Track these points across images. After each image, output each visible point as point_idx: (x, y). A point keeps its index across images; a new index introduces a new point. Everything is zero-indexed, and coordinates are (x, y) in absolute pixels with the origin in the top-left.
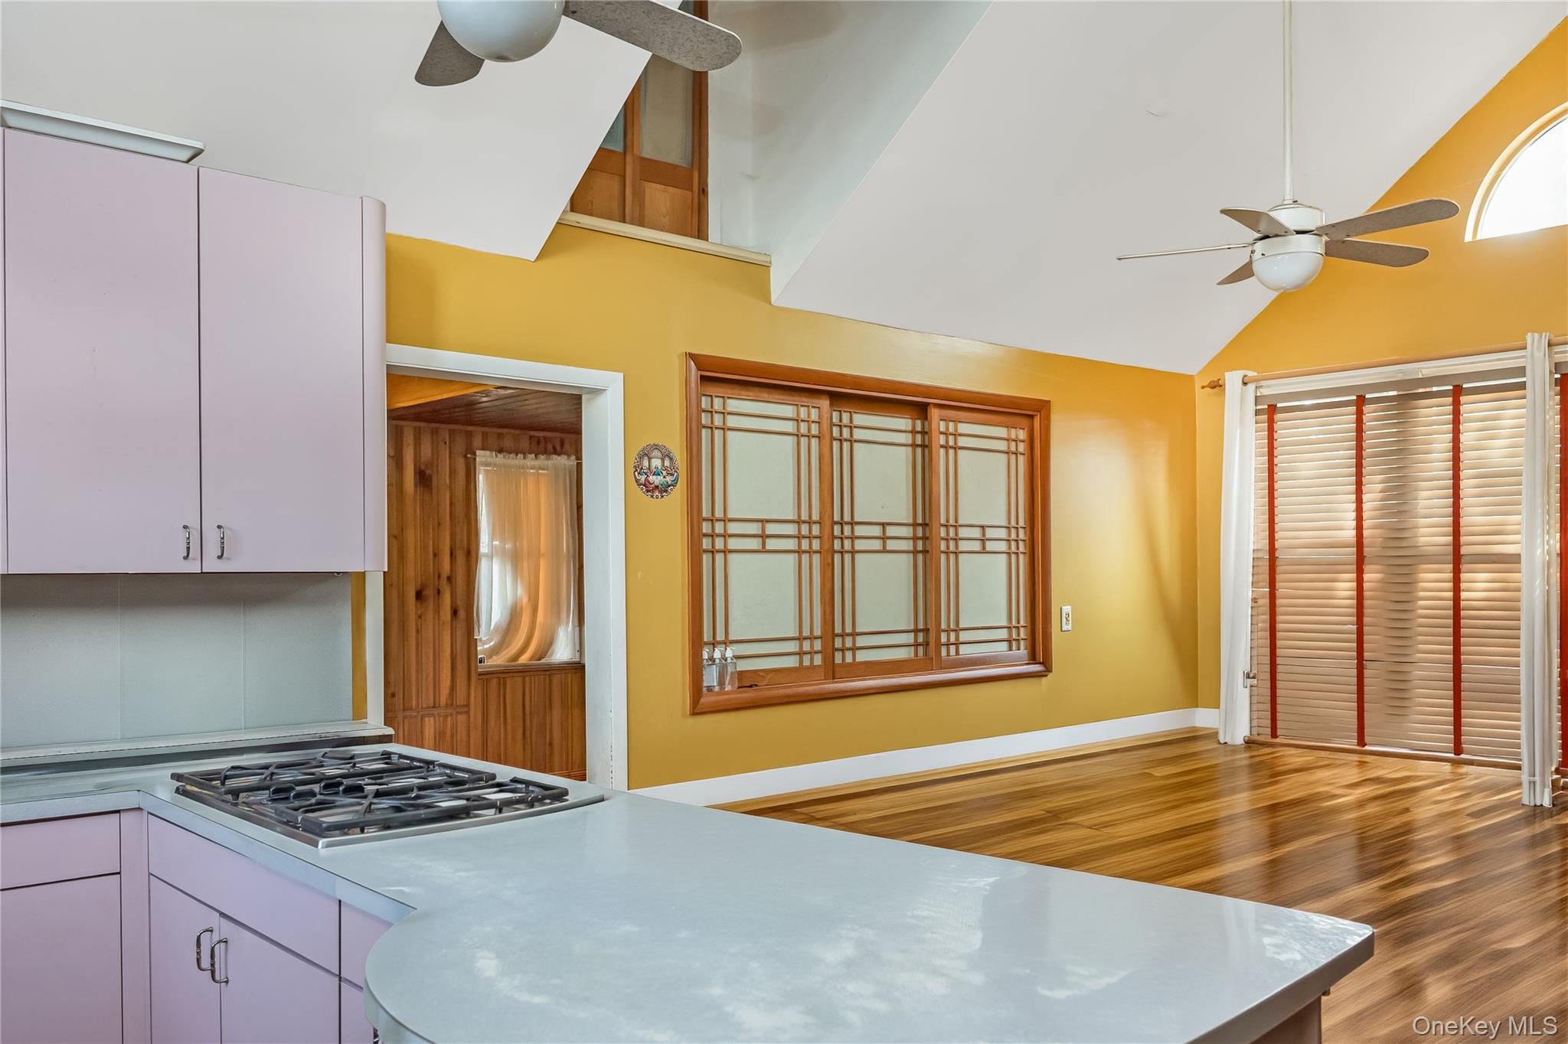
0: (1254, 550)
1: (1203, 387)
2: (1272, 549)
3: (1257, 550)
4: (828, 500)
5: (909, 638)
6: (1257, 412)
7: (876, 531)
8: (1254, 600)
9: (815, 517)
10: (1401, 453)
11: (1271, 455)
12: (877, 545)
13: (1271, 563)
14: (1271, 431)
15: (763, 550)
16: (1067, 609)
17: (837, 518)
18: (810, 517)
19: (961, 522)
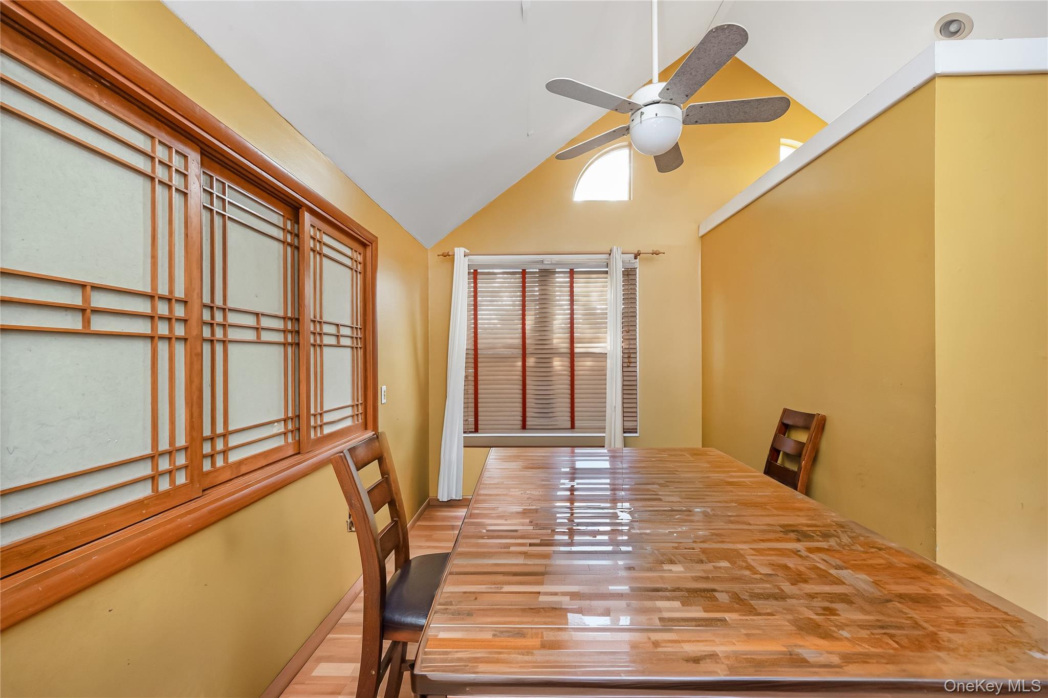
0: (466, 349)
1: (438, 256)
2: (476, 349)
3: (468, 349)
4: (196, 273)
5: (279, 428)
6: (469, 273)
7: (250, 321)
8: (466, 377)
9: (180, 293)
10: (545, 301)
11: (475, 297)
12: (251, 335)
13: (475, 357)
14: (475, 283)
15: (86, 333)
16: (384, 388)
17: (206, 300)
18: (171, 291)
19: (324, 319)
